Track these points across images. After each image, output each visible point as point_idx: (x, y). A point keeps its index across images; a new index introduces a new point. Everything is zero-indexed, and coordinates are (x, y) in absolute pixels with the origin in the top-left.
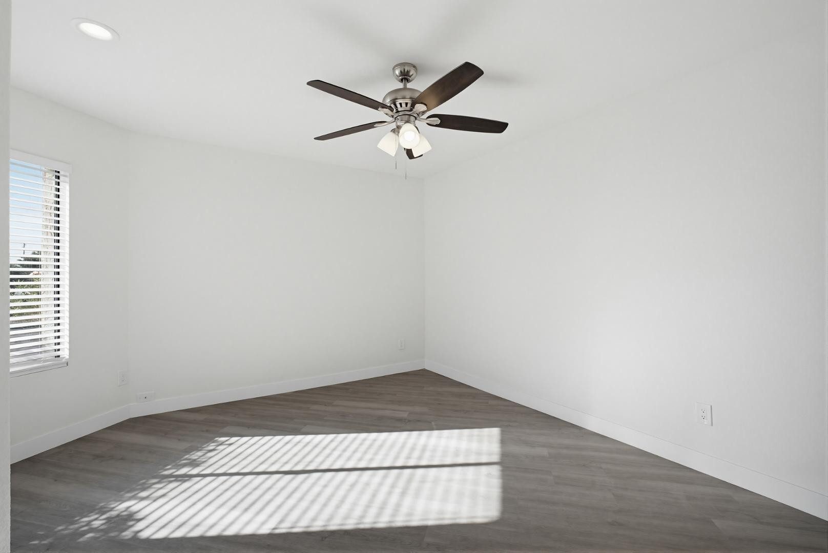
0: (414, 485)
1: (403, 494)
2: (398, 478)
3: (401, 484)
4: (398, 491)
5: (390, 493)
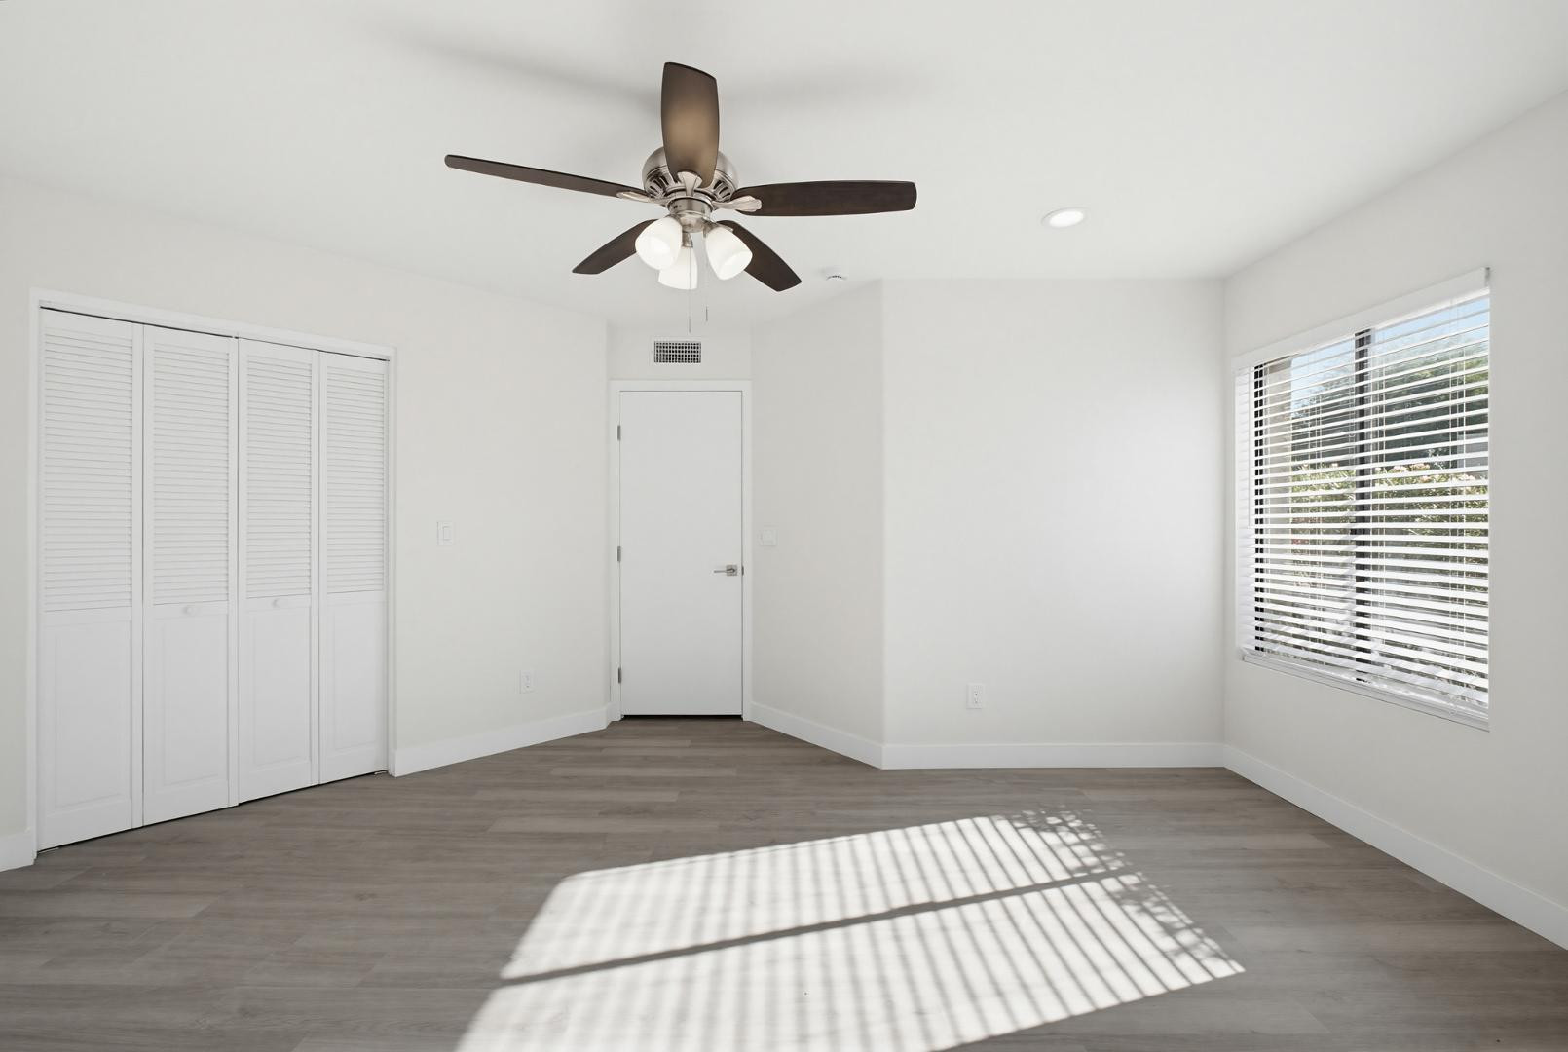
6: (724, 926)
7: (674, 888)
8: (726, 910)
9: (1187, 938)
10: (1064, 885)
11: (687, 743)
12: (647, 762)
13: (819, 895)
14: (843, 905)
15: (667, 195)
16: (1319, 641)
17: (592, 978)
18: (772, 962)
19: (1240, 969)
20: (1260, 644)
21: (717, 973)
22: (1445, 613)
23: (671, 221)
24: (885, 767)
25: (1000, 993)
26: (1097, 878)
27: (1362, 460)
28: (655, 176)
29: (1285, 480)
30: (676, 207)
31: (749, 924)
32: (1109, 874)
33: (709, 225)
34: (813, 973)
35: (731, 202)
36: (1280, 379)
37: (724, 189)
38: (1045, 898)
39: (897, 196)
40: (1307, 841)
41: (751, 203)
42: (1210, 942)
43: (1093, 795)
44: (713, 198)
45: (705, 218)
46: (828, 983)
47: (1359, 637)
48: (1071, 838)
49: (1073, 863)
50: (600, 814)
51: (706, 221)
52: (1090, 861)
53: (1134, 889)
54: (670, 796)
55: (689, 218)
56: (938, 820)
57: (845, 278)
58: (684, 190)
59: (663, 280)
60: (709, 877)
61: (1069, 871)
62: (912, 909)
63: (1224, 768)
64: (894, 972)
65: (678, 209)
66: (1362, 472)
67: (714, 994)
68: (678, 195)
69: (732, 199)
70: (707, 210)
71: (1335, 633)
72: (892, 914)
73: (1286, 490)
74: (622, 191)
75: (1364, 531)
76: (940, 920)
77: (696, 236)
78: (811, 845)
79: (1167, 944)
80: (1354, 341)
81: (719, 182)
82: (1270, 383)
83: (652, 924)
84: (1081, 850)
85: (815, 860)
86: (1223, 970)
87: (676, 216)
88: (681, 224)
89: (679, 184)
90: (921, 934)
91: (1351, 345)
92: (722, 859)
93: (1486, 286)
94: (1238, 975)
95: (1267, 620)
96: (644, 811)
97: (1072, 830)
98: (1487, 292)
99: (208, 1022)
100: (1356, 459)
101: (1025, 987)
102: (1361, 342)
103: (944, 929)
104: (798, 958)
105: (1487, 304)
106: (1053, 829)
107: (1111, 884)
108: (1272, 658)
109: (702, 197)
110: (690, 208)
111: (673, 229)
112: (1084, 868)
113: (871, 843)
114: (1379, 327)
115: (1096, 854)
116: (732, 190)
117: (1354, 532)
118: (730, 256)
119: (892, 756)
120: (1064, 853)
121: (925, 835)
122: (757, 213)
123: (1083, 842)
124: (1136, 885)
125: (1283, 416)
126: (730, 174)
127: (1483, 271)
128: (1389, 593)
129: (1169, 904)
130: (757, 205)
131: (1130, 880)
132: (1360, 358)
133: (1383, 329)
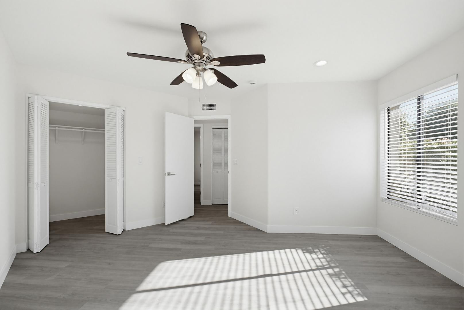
0: (196, 274)
1: (202, 269)
2: (206, 277)
3: (203, 274)
4: (205, 270)
5: (209, 269)
6: (213, 277)
7: (200, 266)
8: (215, 273)
9: (350, 289)
10: (321, 269)
11: (210, 223)
12: (198, 228)
13: (243, 269)
14: (250, 273)
15: (192, 61)
16: (406, 196)
17: (172, 291)
18: (226, 288)
19: (366, 299)
20: (389, 196)
21: (208, 291)
22: (444, 187)
23: (193, 69)
24: (268, 232)
25: (294, 302)
26: (326, 269)
27: (420, 137)
28: (189, 56)
29: (397, 144)
30: (195, 65)
31: (228, 276)
32: (330, 267)
33: (205, 70)
34: (237, 292)
35: (211, 63)
36: (395, 112)
37: (209, 59)
38: (314, 273)
39: (260, 59)
40: (400, 260)
41: (217, 63)
42: (358, 290)
43: (331, 243)
44: (206, 62)
45: (204, 68)
46: (241, 296)
47: (418, 195)
48: (321, 256)
49: (319, 264)
50: (181, 243)
51: (204, 69)
52: (325, 263)
53: (337, 273)
54: (202, 239)
55: (198, 68)
56: (284, 249)
57: (255, 84)
58: (196, 60)
59: (193, 86)
60: (211, 263)
61: (317, 266)
62: (265, 276)
63: (377, 235)
64: (262, 293)
65: (196, 65)
66: (420, 141)
67: (207, 297)
68: (196, 61)
69: (211, 62)
70: (204, 65)
71: (412, 193)
72: (257, 277)
73: (397, 147)
74: (179, 61)
75: (420, 160)
76: (280, 279)
77: (201, 73)
78: (244, 255)
79: (344, 290)
80: (417, 99)
81: (207, 57)
82: (392, 113)
83: (191, 276)
84: (323, 260)
85: (244, 260)
86: (360, 299)
87: (195, 68)
88: (196, 70)
89: (195, 58)
90: (273, 282)
91: (416, 101)
92: (216, 258)
93: (456, 80)
94: (365, 301)
95: (391, 189)
96: (194, 243)
97: (322, 254)
98: (457, 82)
99: (63, 296)
100: (418, 137)
101: (302, 300)
102: (419, 99)
103: (280, 282)
104: (234, 288)
105: (457, 86)
106: (315, 253)
107: (330, 271)
108: (392, 201)
109: (202, 61)
110: (199, 65)
111: (194, 72)
112: (324, 266)
113: (262, 255)
114: (425, 94)
115: (327, 261)
116: (211, 59)
117: (417, 161)
118: (211, 78)
119: (270, 228)
120: (317, 261)
121: (285, 252)
122: (219, 66)
123: (324, 258)
124: (338, 272)
125: (397, 123)
126: (211, 55)
127: (455, 76)
128: (427, 180)
129: (348, 278)
130: (219, 63)
131: (337, 270)
132: (419, 104)
133: (426, 95)
